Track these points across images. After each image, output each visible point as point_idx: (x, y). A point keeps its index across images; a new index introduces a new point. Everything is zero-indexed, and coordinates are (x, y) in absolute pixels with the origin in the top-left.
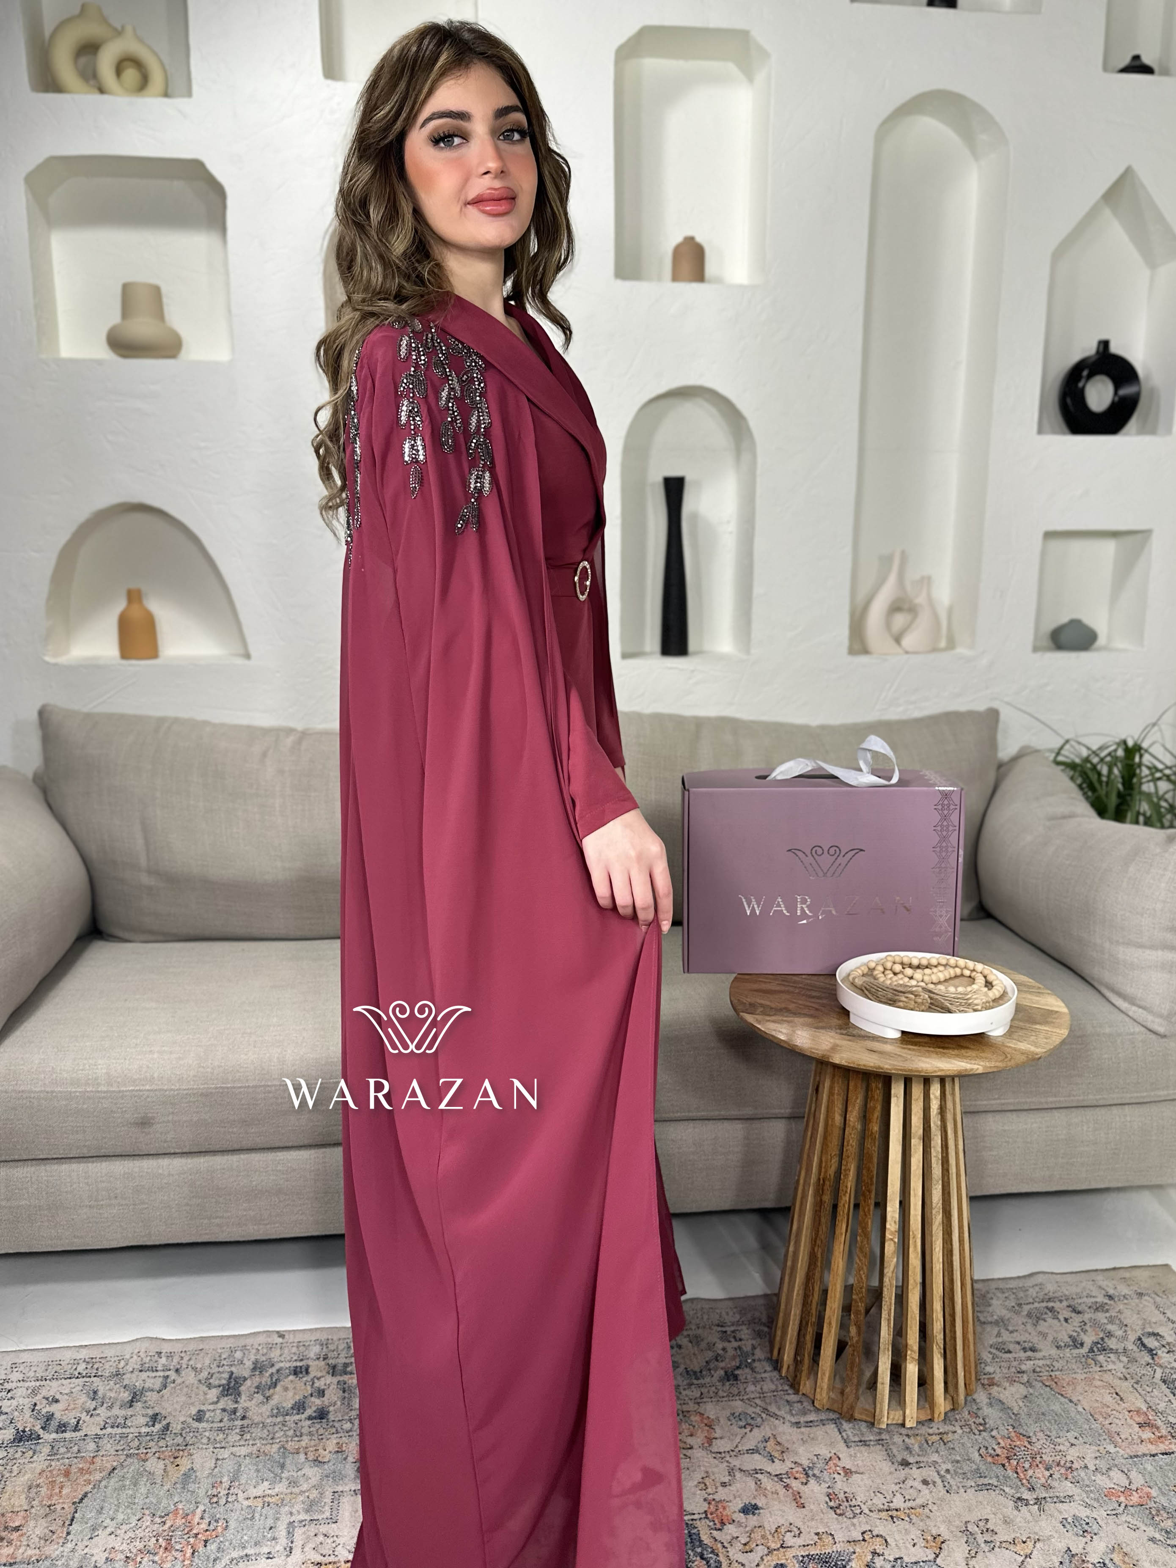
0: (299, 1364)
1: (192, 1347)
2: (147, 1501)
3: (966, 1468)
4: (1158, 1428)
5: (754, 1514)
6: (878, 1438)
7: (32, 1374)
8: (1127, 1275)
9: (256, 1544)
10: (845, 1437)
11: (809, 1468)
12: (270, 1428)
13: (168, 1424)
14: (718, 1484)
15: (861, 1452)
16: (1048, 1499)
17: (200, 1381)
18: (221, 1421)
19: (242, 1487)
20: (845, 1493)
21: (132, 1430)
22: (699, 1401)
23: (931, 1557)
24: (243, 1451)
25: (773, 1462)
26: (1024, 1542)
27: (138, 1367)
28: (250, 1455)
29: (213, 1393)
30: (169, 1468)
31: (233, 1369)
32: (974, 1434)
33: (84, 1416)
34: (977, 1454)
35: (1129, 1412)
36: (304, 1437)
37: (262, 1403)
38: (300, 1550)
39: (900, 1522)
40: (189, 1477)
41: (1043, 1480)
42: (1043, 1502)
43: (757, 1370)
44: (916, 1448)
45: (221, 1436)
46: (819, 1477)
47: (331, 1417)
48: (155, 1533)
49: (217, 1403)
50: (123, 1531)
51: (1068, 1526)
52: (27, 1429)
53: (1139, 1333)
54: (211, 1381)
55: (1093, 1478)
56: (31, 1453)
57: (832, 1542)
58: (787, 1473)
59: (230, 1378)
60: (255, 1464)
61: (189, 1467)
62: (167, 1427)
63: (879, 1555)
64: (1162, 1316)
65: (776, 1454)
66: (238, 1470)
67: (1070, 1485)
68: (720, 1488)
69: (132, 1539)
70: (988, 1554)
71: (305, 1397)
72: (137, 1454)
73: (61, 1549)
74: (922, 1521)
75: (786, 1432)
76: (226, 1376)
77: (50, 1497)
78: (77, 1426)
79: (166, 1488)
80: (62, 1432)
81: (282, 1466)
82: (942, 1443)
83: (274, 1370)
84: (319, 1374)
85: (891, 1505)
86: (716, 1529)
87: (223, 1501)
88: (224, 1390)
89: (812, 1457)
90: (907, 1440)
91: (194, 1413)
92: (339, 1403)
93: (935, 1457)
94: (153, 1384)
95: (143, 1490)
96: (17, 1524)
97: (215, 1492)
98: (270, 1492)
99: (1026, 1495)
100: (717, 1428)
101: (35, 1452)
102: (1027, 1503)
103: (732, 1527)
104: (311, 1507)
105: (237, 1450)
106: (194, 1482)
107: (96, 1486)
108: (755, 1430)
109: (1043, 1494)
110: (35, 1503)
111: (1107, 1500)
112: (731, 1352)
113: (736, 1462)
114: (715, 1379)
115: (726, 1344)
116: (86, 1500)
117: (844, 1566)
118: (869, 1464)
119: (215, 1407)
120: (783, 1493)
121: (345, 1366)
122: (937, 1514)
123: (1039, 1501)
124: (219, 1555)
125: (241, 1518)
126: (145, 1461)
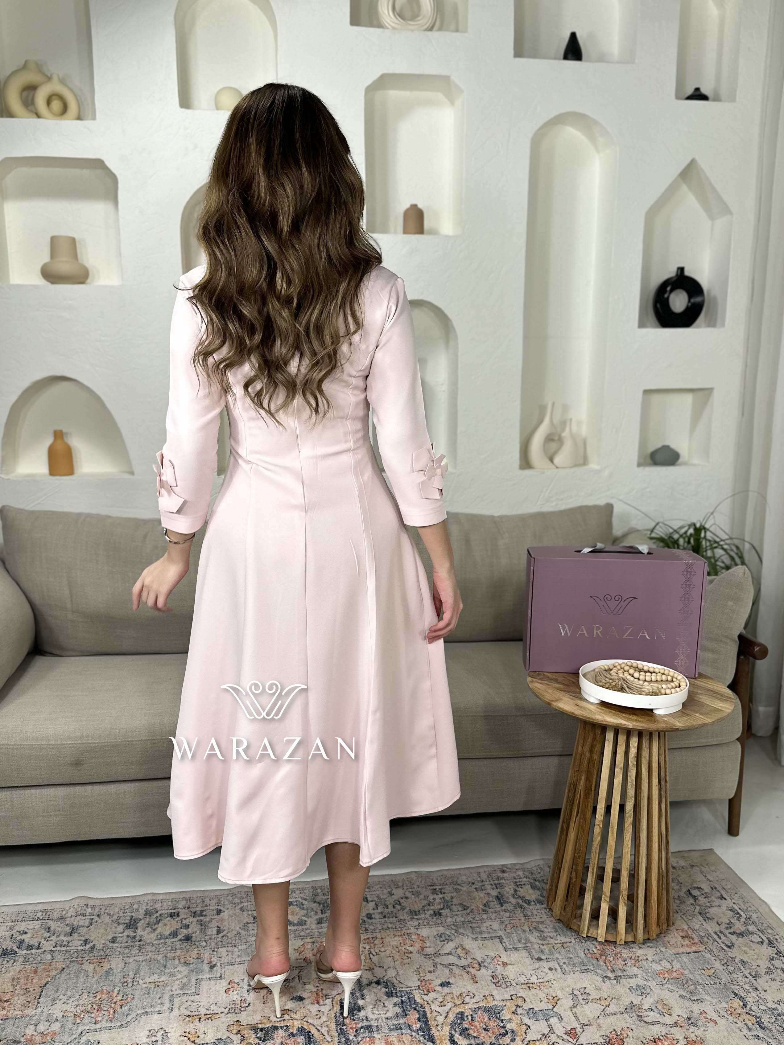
0: (173, 911)
1: (106, 903)
2: (85, 985)
3: (575, 961)
4: (693, 939)
5: (447, 987)
6: (524, 946)
7: (8, 919)
8: (686, 855)
9: (151, 1006)
10: (505, 945)
11: (482, 962)
12: (157, 946)
13: (94, 945)
14: (427, 972)
15: (513, 953)
16: (623, 977)
17: (112, 921)
18: (127, 942)
19: (141, 978)
20: (502, 975)
21: (73, 948)
22: (417, 927)
23: (551, 1007)
24: (141, 958)
25: (460, 959)
26: (606, 999)
27: (75, 914)
28: (145, 960)
29: (120, 928)
30: (96, 968)
31: (133, 914)
32: (582, 942)
33: (43, 941)
34: (583, 953)
35: (677, 930)
36: (177, 951)
37: (152, 933)
38: (178, 1009)
39: (534, 989)
40: (109, 973)
41: (621, 967)
42: (619, 978)
43: (454, 910)
44: (547, 951)
45: (127, 951)
46: (487, 967)
47: (194, 939)
48: (90, 1002)
49: (123, 932)
50: (71, 1001)
51: (633, 991)
52: (9, 949)
53: (688, 888)
54: (119, 921)
55: (651, 965)
56: (12, 961)
57: (492, 999)
58: (468, 965)
59: (131, 919)
60: (149, 965)
61: (109, 967)
62: (94, 946)
63: (520, 1007)
64: (704, 878)
65: (462, 955)
66: (139, 969)
67: (637, 969)
68: (428, 974)
69: (77, 1006)
70: (583, 1006)
71: (177, 929)
72: (77, 961)
73: (35, 1011)
74: (547, 989)
75: (468, 943)
76: (129, 918)
78: (39, 946)
79: (95, 979)
80: (30, 950)
81: (165, 967)
82: (562, 949)
83: (158, 914)
84: (185, 917)
85: (529, 981)
86: (424, 994)
87: (130, 985)
88: (127, 926)
89: (484, 956)
90: (541, 946)
91: (110, 938)
92: (198, 932)
93: (558, 956)
94: (84, 923)
95: (82, 980)
96: (7, 998)
97: (125, 980)
98: (159, 980)
99: (610, 975)
100: (427, 941)
101: (15, 961)
102: (610, 979)
103: (434, 993)
104: (183, 987)
105: (137, 958)
106: (112, 975)
107: (54, 978)
108: (450, 942)
109: (619, 973)
110: (17, 988)
111: (657, 976)
112: (438, 900)
113: (438, 960)
114: (427, 915)
115: (435, 896)
116: (47, 986)
117: (499, 1013)
118: (518, 960)
119: (123, 935)
120: (465, 975)
121: (202, 911)
122: (556, 985)
123: (616, 978)
124: (130, 1012)
125: (142, 993)
126: (82, 964)
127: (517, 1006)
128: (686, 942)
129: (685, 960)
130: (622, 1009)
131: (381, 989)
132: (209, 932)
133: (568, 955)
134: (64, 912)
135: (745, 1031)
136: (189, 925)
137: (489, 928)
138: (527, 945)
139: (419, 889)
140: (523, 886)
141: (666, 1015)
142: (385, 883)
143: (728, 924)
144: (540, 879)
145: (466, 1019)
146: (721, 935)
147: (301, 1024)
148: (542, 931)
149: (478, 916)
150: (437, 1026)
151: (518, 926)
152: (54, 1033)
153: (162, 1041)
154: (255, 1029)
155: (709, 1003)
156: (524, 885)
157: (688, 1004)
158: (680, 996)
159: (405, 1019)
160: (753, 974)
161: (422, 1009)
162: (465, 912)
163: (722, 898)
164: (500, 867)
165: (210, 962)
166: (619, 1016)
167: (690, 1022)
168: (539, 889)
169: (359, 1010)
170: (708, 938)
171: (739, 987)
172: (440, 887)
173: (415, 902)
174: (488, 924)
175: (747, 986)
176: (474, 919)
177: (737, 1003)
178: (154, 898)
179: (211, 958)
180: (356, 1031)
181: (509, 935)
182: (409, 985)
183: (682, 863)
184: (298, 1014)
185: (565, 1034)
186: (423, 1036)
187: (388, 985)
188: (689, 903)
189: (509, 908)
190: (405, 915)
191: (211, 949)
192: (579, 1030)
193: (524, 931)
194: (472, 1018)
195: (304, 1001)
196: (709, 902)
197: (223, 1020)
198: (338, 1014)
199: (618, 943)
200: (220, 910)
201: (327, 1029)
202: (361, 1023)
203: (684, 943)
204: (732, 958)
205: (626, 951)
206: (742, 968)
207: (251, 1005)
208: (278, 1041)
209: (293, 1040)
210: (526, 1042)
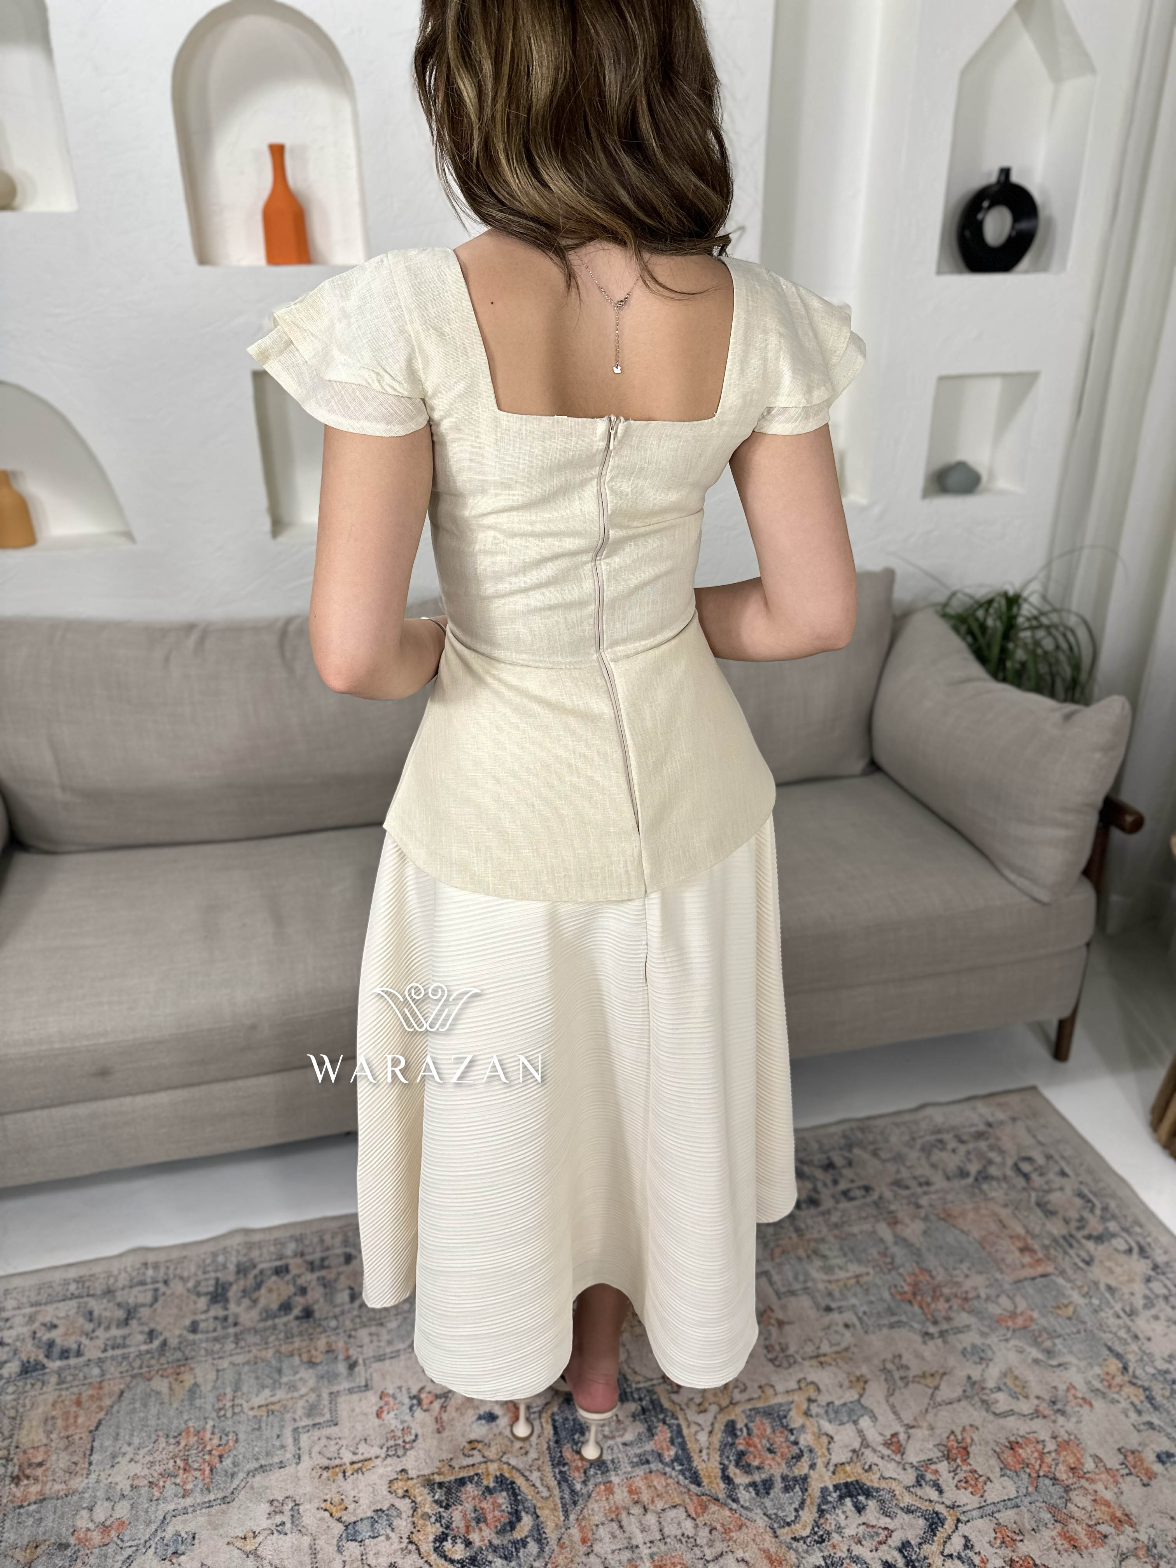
0: (278, 1263)
1: (174, 1255)
2: (159, 1422)
3: (880, 1308)
4: (1035, 1252)
6: (803, 1286)
7: (25, 1300)
9: (268, 1454)
10: (776, 1289)
12: (263, 1333)
13: (165, 1340)
15: (789, 1302)
16: (950, 1331)
17: (189, 1290)
18: (215, 1330)
19: (245, 1397)
20: (779, 1344)
21: (132, 1350)
23: (857, 1397)
24: (239, 1359)
26: (932, 1375)
27: (128, 1282)
28: (247, 1363)
29: (203, 1302)
30: (174, 1386)
31: (218, 1275)
32: (885, 1273)
33: (83, 1339)
34: (887, 1293)
35: (1011, 1238)
36: (295, 1338)
37: (250, 1307)
38: (308, 1456)
39: (828, 1367)
40: (194, 1393)
41: (944, 1312)
42: (946, 1335)
44: (837, 1293)
45: (218, 1346)
47: (317, 1315)
48: (171, 1455)
49: (207, 1311)
50: (141, 1456)
51: (968, 1356)
52: (32, 1360)
53: (1015, 1158)
54: (199, 1289)
55: (985, 1306)
56: (39, 1385)
57: (773, 1393)
59: (217, 1284)
60: (254, 1372)
61: (192, 1382)
62: (164, 1343)
63: (813, 1402)
64: (1032, 1139)
66: (239, 1380)
67: (967, 1315)
69: (152, 1463)
70: (904, 1390)
71: (289, 1297)
72: (141, 1374)
73: (87, 1481)
74: (847, 1363)
76: (213, 1282)
77: (66, 1428)
78: (79, 1351)
79: (175, 1406)
80: (66, 1359)
81: (280, 1372)
82: (859, 1286)
83: (256, 1272)
84: (299, 1272)
85: (820, 1351)
86: (673, 1393)
87: (230, 1414)
88: (212, 1298)
90: (826, 1285)
91: (188, 1324)
92: (322, 1300)
93: (854, 1301)
94: (145, 1298)
95: (154, 1411)
96: (40, 1459)
97: (221, 1404)
98: (272, 1399)
99: (932, 1329)
101: (43, 1383)
102: (933, 1337)
104: (312, 1410)
105: (235, 1360)
106: (200, 1397)
107: (109, 1411)
109: (945, 1326)
110: (54, 1436)
111: (998, 1326)
116: (101, 1428)
117: (785, 1417)
118: (796, 1312)
119: (207, 1316)
121: (323, 1260)
122: (858, 1357)
123: (942, 1334)
124: (236, 1470)
125: (249, 1429)
126: (149, 1380)
127: (810, 1400)
128: (1027, 1258)
129: (1029, 1288)
130: (959, 1392)
132: (339, 1299)
133: (868, 1298)
134: (111, 1281)
135: (1133, 1417)
136: (306, 1288)
138: (808, 1284)
141: (1020, 1397)
143: (1079, 1221)
145: (739, 1434)
146: (1073, 1242)
147: (499, 1469)
148: (824, 1257)
150: (700, 1451)
151: (790, 1249)
152: (122, 1523)
153: (293, 1523)
154: (430, 1484)
155: (1076, 1369)
157: (1048, 1374)
158: (1035, 1361)
159: (652, 1443)
160: (1128, 1309)
161: (674, 1421)
163: (1064, 1174)
165: (348, 1358)
167: (1055, 1407)
168: (808, 1182)
170: (1055, 1249)
171: (1111, 1336)
175: (1122, 1333)
177: (1114, 1365)
178: (247, 1239)
179: (347, 1350)
180: (584, 1473)
181: (779, 1269)
184: (493, 1449)
185: (884, 1445)
186: (682, 1472)
188: (1020, 1187)
191: (345, 1332)
192: (902, 1437)
193: (800, 1258)
194: (748, 1430)
195: (498, 1422)
196: (1047, 1183)
197: (381, 1470)
198: (552, 1444)
200: (350, 1255)
201: (540, 1474)
203: (1024, 1261)
204: (1095, 1283)
206: (1111, 1299)
207: (420, 1437)
208: (468, 1506)
209: (491, 1500)
210: (831, 1468)
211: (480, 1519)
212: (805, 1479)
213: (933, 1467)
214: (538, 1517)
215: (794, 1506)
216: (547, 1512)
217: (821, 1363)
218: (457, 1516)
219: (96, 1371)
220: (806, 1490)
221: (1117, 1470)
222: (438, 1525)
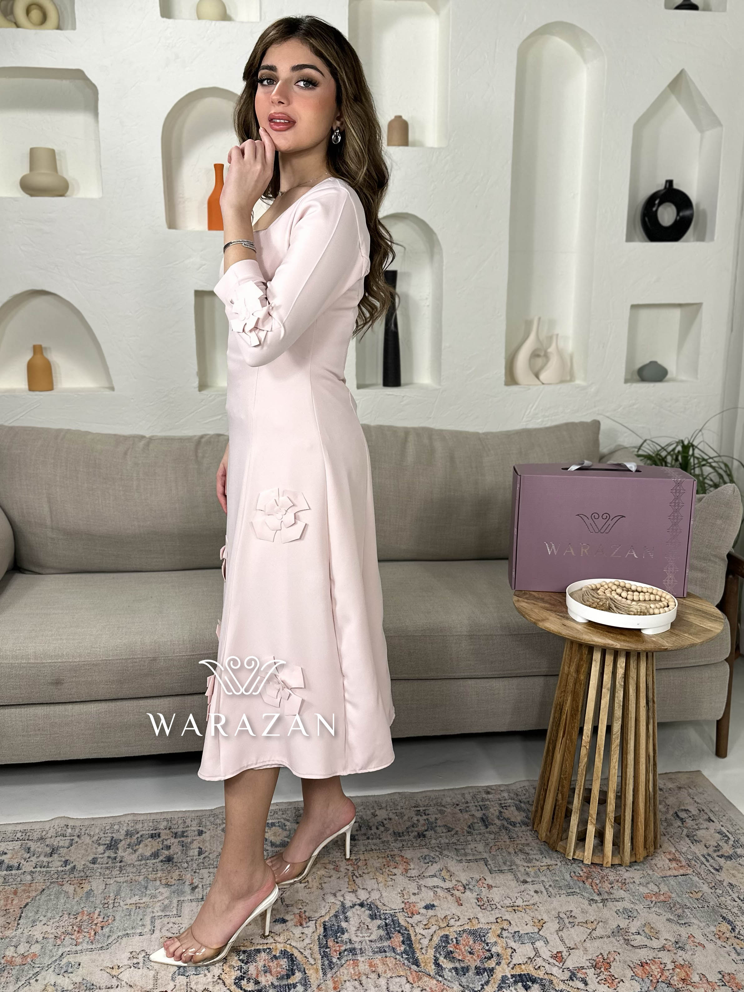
0: (154, 832)
1: (86, 823)
2: (65, 907)
3: (561, 884)
4: (680, 862)
5: (432, 909)
6: (509, 868)
8: (673, 777)
9: (132, 928)
10: (490, 868)
11: (467, 884)
12: (138, 867)
14: (411, 894)
15: (498, 876)
16: (609, 900)
17: (93, 842)
18: (107, 863)
19: (122, 899)
20: (487, 897)
21: (53, 869)
22: (401, 849)
23: (537, 930)
24: (122, 880)
25: (445, 881)
27: (54, 835)
28: (126, 882)
29: (101, 849)
30: (78, 889)
31: (114, 835)
32: (568, 865)
33: (22, 861)
34: (569, 876)
35: (664, 853)
36: (159, 872)
37: (133, 854)
38: (159, 931)
39: (519, 912)
40: (90, 894)
41: (607, 889)
42: (606, 901)
43: (438, 831)
44: (532, 874)
45: (108, 872)
46: (472, 890)
47: (175, 860)
48: (71, 924)
49: (104, 853)
50: (51, 923)
51: (620, 914)
53: (676, 810)
54: (100, 841)
55: (638, 888)
57: (477, 922)
58: (453, 887)
59: (112, 840)
60: (129, 887)
61: (89, 889)
62: (74, 866)
63: (505, 930)
64: (691, 800)
65: (447, 877)
66: (120, 890)
67: (623, 892)
68: (412, 897)
69: (57, 927)
70: (570, 929)
71: (158, 850)
72: (57, 882)
73: (15, 932)
74: (533, 912)
75: (453, 865)
76: (109, 839)
77: (6, 905)
78: (19, 867)
79: (75, 900)
80: (10, 870)
81: (146, 888)
82: (548, 871)
83: (139, 835)
84: (167, 838)
85: (515, 904)
86: (408, 917)
87: (111, 906)
88: (108, 847)
89: (468, 879)
90: (527, 869)
91: (90, 859)
92: (180, 853)
93: (543, 878)
94: (64, 843)
95: (62, 901)
97: (106, 901)
98: (139, 901)
99: (596, 898)
100: (411, 864)
102: (596, 902)
103: (418, 916)
104: (165, 908)
105: (118, 879)
106: (93, 897)
107: (34, 899)
108: (435, 865)
109: (606, 896)
111: (645, 899)
112: (422, 822)
113: (422, 882)
114: (411, 837)
115: (419, 817)
116: (27, 907)
117: (484, 936)
118: (503, 882)
119: (103, 856)
120: (450, 897)
121: (183, 832)
122: (542, 908)
123: (603, 901)
124: (111, 934)
125: (123, 915)
126: (62, 885)
127: (503, 929)
128: (674, 865)
129: (672, 883)
130: (609, 932)
131: (365, 911)
132: (191, 853)
133: (554, 878)
134: (44, 833)
135: (734, 955)
136: (170, 846)
137: (474, 850)
138: (513, 867)
139: (403, 810)
140: (508, 808)
141: (653, 938)
142: (368, 804)
143: (716, 847)
144: (526, 801)
145: (451, 942)
146: (709, 858)
147: (284, 947)
148: (528, 854)
149: (463, 838)
150: (422, 949)
151: (503, 847)
152: (35, 955)
153: (144, 963)
154: (237, 951)
155: (697, 927)
156: (509, 806)
157: (676, 927)
158: (668, 920)
159: (389, 942)
160: (742, 897)
161: (406, 932)
162: (449, 833)
163: (710, 820)
164: (485, 788)
165: (192, 884)
166: (605, 939)
167: (678, 946)
168: (524, 811)
169: (343, 934)
170: (695, 861)
171: (727, 911)
172: (424, 808)
173: (399, 823)
174: (472, 846)
175: (735, 910)
176: (458, 840)
177: (725, 927)
178: (135, 818)
179: (192, 880)
180: (340, 954)
181: (494, 858)
182: (393, 907)
183: (671, 786)
184: (282, 937)
185: (551, 957)
186: (408, 959)
187: (371, 908)
188: (676, 825)
189: (494, 831)
190: (389, 836)
191: (192, 870)
192: (565, 954)
193: (509, 853)
194: (457, 941)
195: (287, 923)
196: (697, 825)
198: (321, 937)
199: (604, 865)
200: (202, 831)
201: (310, 951)
202: (344, 946)
203: (671, 866)
204: (720, 881)
205: (612, 873)
206: (730, 891)
208: (261, 964)
209: (276, 963)
210: (511, 966)
211: (267, 970)
212: (492, 970)
213: (584, 971)
214: (305, 973)
215: (481, 983)
216: (311, 971)
217: (515, 910)
218: (252, 969)
219: (29, 878)
220: (492, 975)
221: (716, 983)
222: (239, 972)
